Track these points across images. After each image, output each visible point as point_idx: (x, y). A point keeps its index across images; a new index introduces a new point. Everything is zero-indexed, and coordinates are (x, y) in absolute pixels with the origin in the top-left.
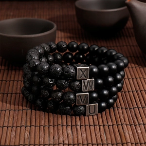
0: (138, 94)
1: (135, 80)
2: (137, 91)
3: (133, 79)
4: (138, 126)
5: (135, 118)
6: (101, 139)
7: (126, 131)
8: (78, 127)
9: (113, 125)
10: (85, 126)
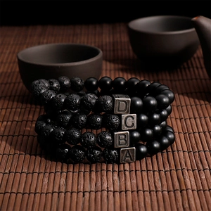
0: (205, 135)
1: (203, 119)
2: (204, 132)
3: (200, 118)
4: (202, 172)
5: (199, 162)
6: (155, 186)
7: (187, 177)
8: (127, 173)
9: (171, 170)
10: (136, 171)
